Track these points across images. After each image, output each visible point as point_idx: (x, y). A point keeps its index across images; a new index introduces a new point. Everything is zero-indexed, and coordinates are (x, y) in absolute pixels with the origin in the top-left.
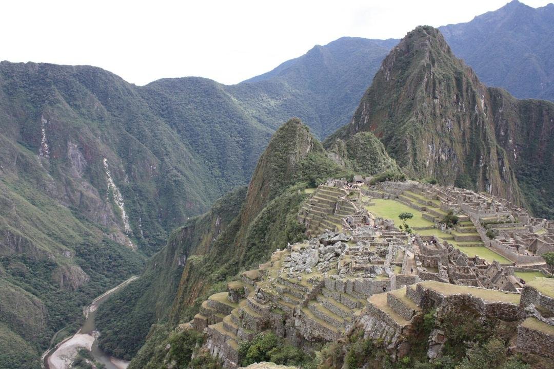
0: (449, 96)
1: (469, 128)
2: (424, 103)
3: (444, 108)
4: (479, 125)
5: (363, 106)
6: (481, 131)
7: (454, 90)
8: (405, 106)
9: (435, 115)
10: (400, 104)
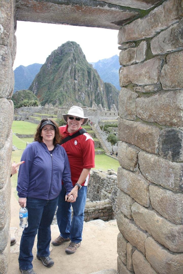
0: (84, 80)
1: (94, 100)
2: (69, 81)
3: (80, 86)
4: (100, 99)
5: (34, 84)
6: (101, 101)
7: (86, 78)
8: (58, 83)
9: (75, 89)
10: (55, 82)
